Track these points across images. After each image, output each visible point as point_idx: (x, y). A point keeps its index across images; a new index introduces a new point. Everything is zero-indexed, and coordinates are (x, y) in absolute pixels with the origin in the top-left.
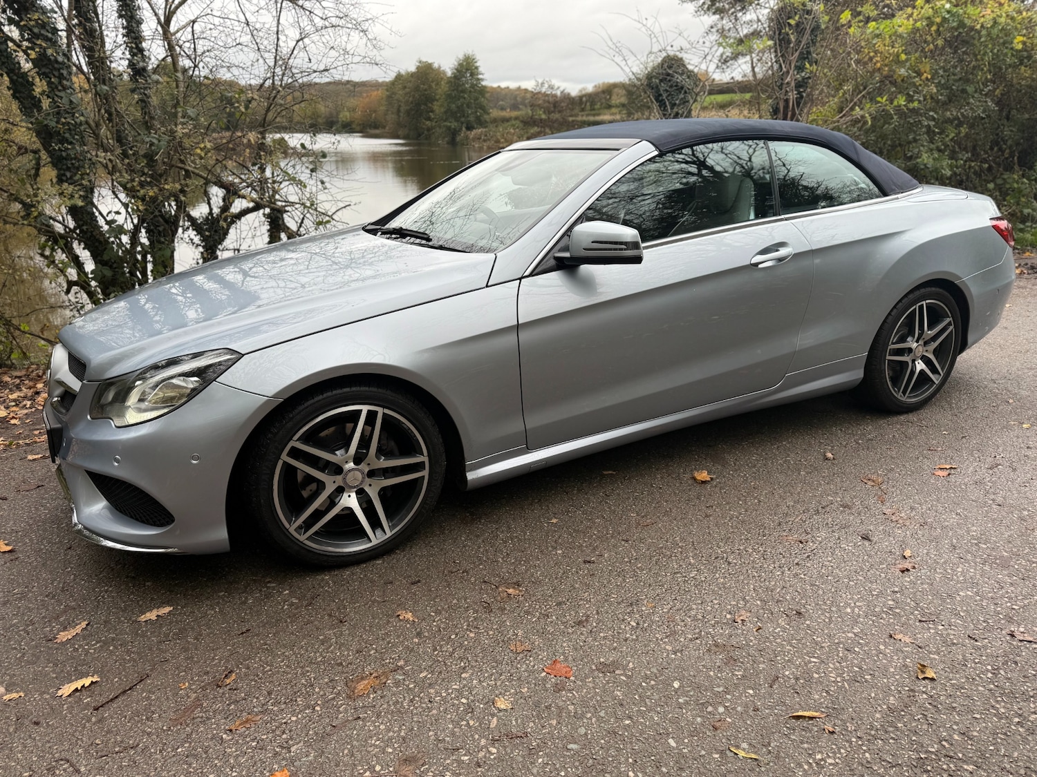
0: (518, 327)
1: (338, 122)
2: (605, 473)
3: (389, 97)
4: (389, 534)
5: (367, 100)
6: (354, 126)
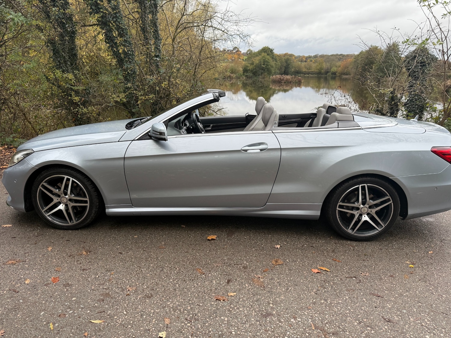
0: (124, 158)
5: (345, 62)
6: (337, 74)
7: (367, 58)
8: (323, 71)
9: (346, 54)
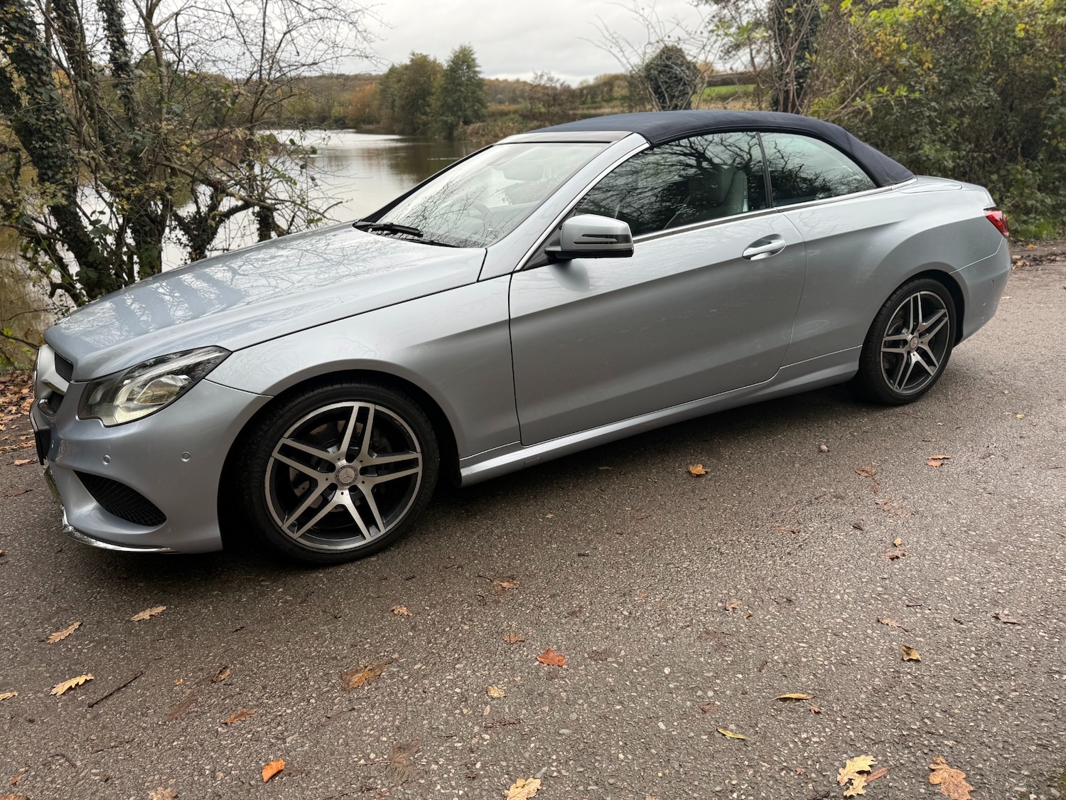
0: (509, 322)
1: (330, 117)
2: (601, 468)
3: (383, 91)
4: (383, 531)
5: (360, 94)
6: (347, 122)
7: (413, 82)
8: (311, 116)
9: (352, 73)
